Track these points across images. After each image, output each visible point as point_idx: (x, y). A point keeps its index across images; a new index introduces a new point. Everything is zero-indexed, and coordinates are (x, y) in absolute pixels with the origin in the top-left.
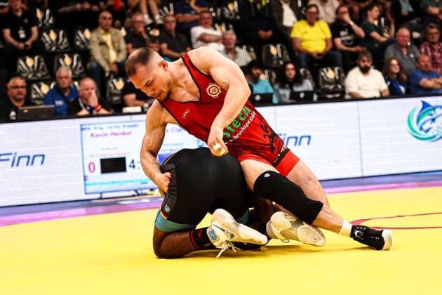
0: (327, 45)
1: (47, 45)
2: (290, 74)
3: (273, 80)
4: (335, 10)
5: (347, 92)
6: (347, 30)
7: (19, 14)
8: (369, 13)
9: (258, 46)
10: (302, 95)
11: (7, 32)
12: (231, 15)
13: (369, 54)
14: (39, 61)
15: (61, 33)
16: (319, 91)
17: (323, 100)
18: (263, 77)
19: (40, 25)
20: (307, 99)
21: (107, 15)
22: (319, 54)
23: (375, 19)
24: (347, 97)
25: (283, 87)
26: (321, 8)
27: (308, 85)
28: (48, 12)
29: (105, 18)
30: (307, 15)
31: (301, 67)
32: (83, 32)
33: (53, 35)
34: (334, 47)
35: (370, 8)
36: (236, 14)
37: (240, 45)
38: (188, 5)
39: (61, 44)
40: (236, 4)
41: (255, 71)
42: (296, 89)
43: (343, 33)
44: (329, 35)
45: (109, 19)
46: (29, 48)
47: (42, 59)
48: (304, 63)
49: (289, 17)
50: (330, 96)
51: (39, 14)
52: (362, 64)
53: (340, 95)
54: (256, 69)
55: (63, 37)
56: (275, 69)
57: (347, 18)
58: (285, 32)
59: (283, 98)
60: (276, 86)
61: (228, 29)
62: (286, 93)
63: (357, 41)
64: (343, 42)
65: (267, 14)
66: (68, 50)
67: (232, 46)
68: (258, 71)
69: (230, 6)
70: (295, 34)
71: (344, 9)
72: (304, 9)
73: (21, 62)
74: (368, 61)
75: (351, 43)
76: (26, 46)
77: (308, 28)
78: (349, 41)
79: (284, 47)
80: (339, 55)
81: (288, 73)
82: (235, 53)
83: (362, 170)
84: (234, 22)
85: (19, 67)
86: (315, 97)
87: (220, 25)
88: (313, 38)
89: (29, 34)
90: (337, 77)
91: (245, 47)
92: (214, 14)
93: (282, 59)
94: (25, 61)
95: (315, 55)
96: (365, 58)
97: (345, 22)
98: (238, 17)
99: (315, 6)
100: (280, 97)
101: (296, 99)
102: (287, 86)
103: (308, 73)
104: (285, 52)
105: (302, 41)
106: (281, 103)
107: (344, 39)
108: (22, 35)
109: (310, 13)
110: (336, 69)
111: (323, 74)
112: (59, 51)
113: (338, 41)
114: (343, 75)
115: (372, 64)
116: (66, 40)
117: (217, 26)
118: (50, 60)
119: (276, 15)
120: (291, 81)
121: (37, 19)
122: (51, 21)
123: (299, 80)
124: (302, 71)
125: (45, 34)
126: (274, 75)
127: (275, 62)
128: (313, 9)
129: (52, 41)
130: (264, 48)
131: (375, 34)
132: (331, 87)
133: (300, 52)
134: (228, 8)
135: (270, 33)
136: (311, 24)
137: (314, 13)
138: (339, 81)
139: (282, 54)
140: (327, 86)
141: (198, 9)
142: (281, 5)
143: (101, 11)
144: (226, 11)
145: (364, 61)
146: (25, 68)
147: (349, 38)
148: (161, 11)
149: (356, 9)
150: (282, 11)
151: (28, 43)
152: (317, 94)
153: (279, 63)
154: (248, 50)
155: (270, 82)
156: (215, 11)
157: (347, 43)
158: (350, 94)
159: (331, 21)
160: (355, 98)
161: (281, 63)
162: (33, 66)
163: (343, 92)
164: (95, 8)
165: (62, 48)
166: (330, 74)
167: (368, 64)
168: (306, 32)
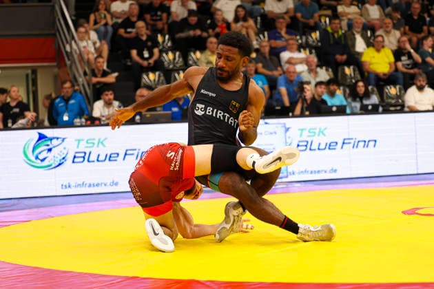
0: (391, 68)
1: (166, 63)
2: (361, 90)
3: (347, 95)
4: (397, 39)
5: (406, 105)
6: (407, 56)
7: (144, 38)
8: (425, 42)
9: (335, 67)
10: (370, 107)
11: (134, 53)
12: (314, 42)
13: (424, 75)
14: (159, 76)
15: (177, 54)
16: (384, 104)
17: (386, 111)
18: (339, 93)
19: (161, 47)
20: (374, 110)
21: (213, 40)
22: (384, 75)
23: (430, 47)
24: (406, 109)
25: (354, 100)
26: (386, 38)
27: (375, 99)
28: (167, 37)
29: (211, 43)
30: (375, 43)
31: (369, 85)
32: (195, 53)
33: (171, 55)
34: (397, 70)
35: (425, 38)
36: (318, 41)
37: (320, 66)
38: (280, 33)
39: (177, 63)
40: (318, 33)
41: (332, 87)
42: (366, 102)
43: (404, 58)
44: (392, 59)
45: (215, 43)
46: (152, 65)
47: (162, 75)
48: (373, 81)
49: (360, 45)
50: (392, 109)
51: (160, 39)
52: (419, 84)
53: (400, 107)
54: (333, 85)
55: (179, 57)
56: (348, 86)
57: (408, 46)
58: (356, 56)
59: (355, 109)
60: (349, 100)
61: (311, 53)
62: (357, 105)
63: (415, 65)
64: (403, 65)
65: (343, 42)
66: (182, 68)
67: (314, 67)
68: (335, 87)
69: (313, 35)
70: (365, 58)
71: (405, 38)
72: (372, 38)
73: (145, 76)
74: (424, 81)
75: (410, 66)
76: (149, 64)
77: (376, 54)
78: (408, 65)
79: (357, 69)
80: (400, 76)
81: (358, 89)
82: (316, 73)
83: (417, 169)
84: (316, 48)
85: (143, 80)
86: (381, 109)
87: (305, 49)
88: (380, 61)
89: (151, 55)
90: (398, 94)
91: (324, 68)
92: (300, 41)
93: (354, 78)
94: (148, 75)
95: (381, 75)
96: (421, 79)
97: (406, 49)
98: (320, 44)
99: (382, 36)
100: (352, 108)
101: (365, 110)
102: (358, 99)
103: (375, 89)
104: (357, 72)
105: (370, 64)
106: (353, 114)
107: (405, 63)
108: (146, 55)
109: (377, 42)
110: (398, 87)
111: (387, 91)
112: (175, 68)
113: (399, 64)
114: (403, 92)
115: (427, 84)
116: (181, 60)
117: (302, 50)
118: (168, 75)
119: (350, 43)
120: (361, 96)
121: (158, 43)
122: (169, 44)
123: (367, 95)
124: (370, 88)
125: (164, 55)
126: (348, 91)
127: (349, 80)
128: (380, 39)
129: (170, 60)
130: (340, 69)
131: (429, 59)
132: (393, 101)
133: (369, 73)
134: (311, 37)
135: (345, 57)
136: (378, 51)
137: (381, 42)
138: (399, 97)
139: (354, 74)
140: (390, 100)
141: (287, 37)
142: (354, 35)
143: (209, 36)
144: (310, 38)
145: (420, 81)
146: (148, 81)
147: (408, 62)
148: (257, 38)
149: (415, 39)
150: (354, 39)
151: (151, 61)
152: (382, 106)
153: (351, 81)
154: (327, 70)
155: (344, 96)
156: (301, 38)
157: (407, 66)
158: (408, 107)
159: (395, 48)
160: (413, 111)
161: (354, 81)
162: (155, 80)
163: (403, 106)
164: (205, 34)
165: (178, 65)
166: (393, 90)
167: (424, 84)
168: (374, 57)
